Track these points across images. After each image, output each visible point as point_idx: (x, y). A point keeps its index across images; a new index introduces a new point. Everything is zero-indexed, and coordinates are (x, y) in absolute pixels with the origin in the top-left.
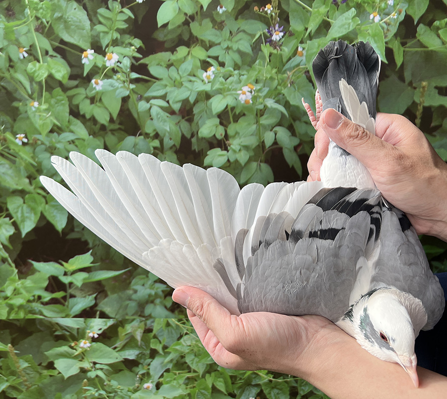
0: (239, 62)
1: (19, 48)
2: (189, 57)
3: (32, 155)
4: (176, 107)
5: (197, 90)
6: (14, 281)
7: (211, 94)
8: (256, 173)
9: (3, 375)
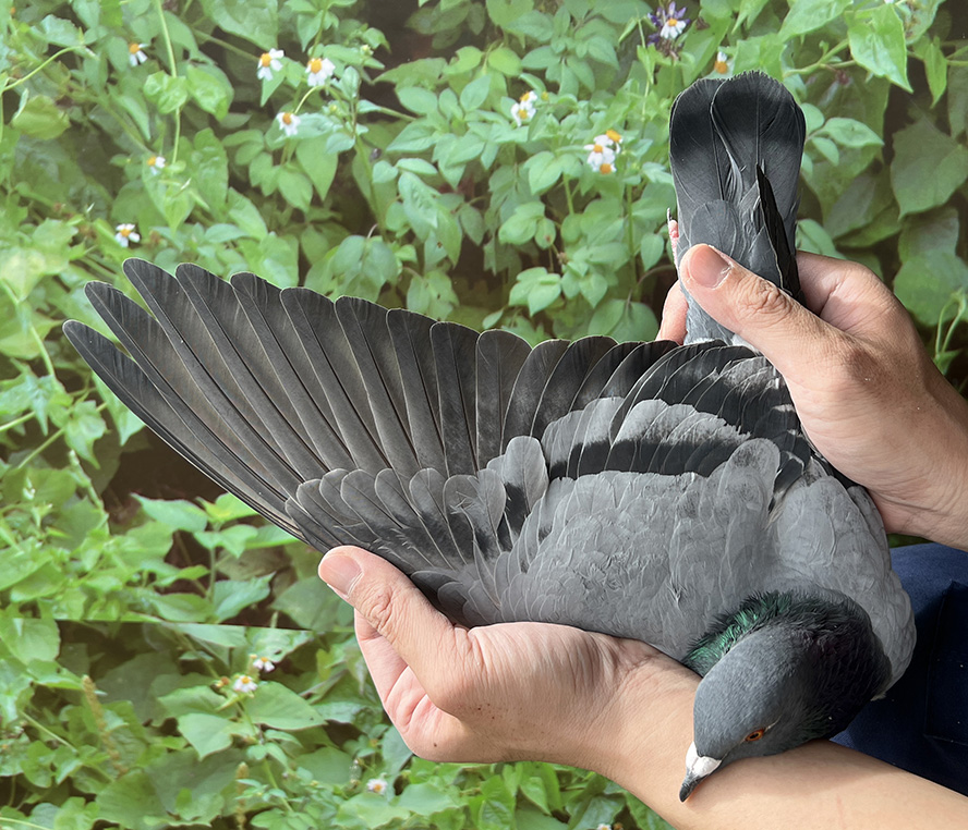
0: (589, 82)
1: (130, 43)
2: (483, 71)
4: (453, 176)
5: (499, 140)
6: (99, 538)
7: (528, 150)
8: (622, 324)
9: (70, 743)
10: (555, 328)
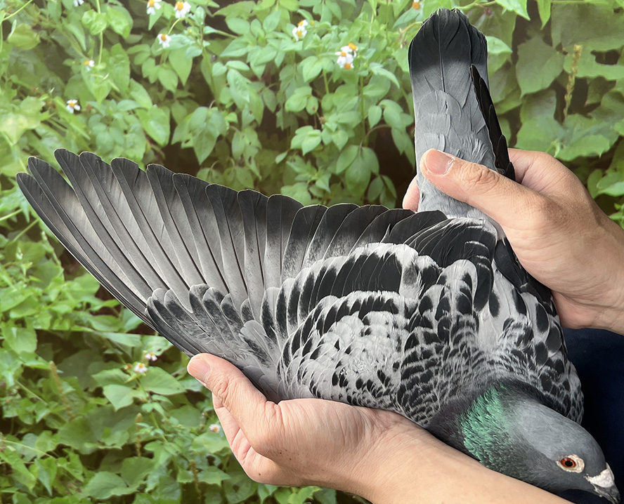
0: (338, 14)
2: (277, 8)
3: (85, 126)
4: (259, 71)
5: (286, 49)
6: (59, 282)
7: (302, 55)
8: (356, 160)
9: (43, 399)
10: (318, 162)
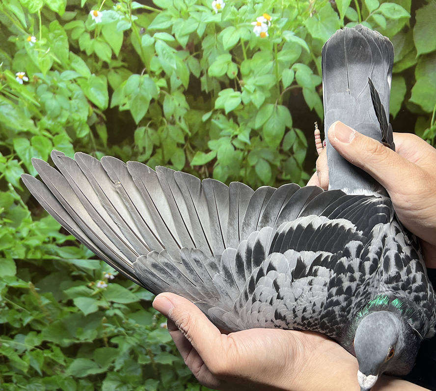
3: (34, 95)
4: (183, 41)
5: (206, 21)
6: (28, 223)
7: (222, 26)
8: (273, 116)
9: (27, 309)
10: (239, 120)
